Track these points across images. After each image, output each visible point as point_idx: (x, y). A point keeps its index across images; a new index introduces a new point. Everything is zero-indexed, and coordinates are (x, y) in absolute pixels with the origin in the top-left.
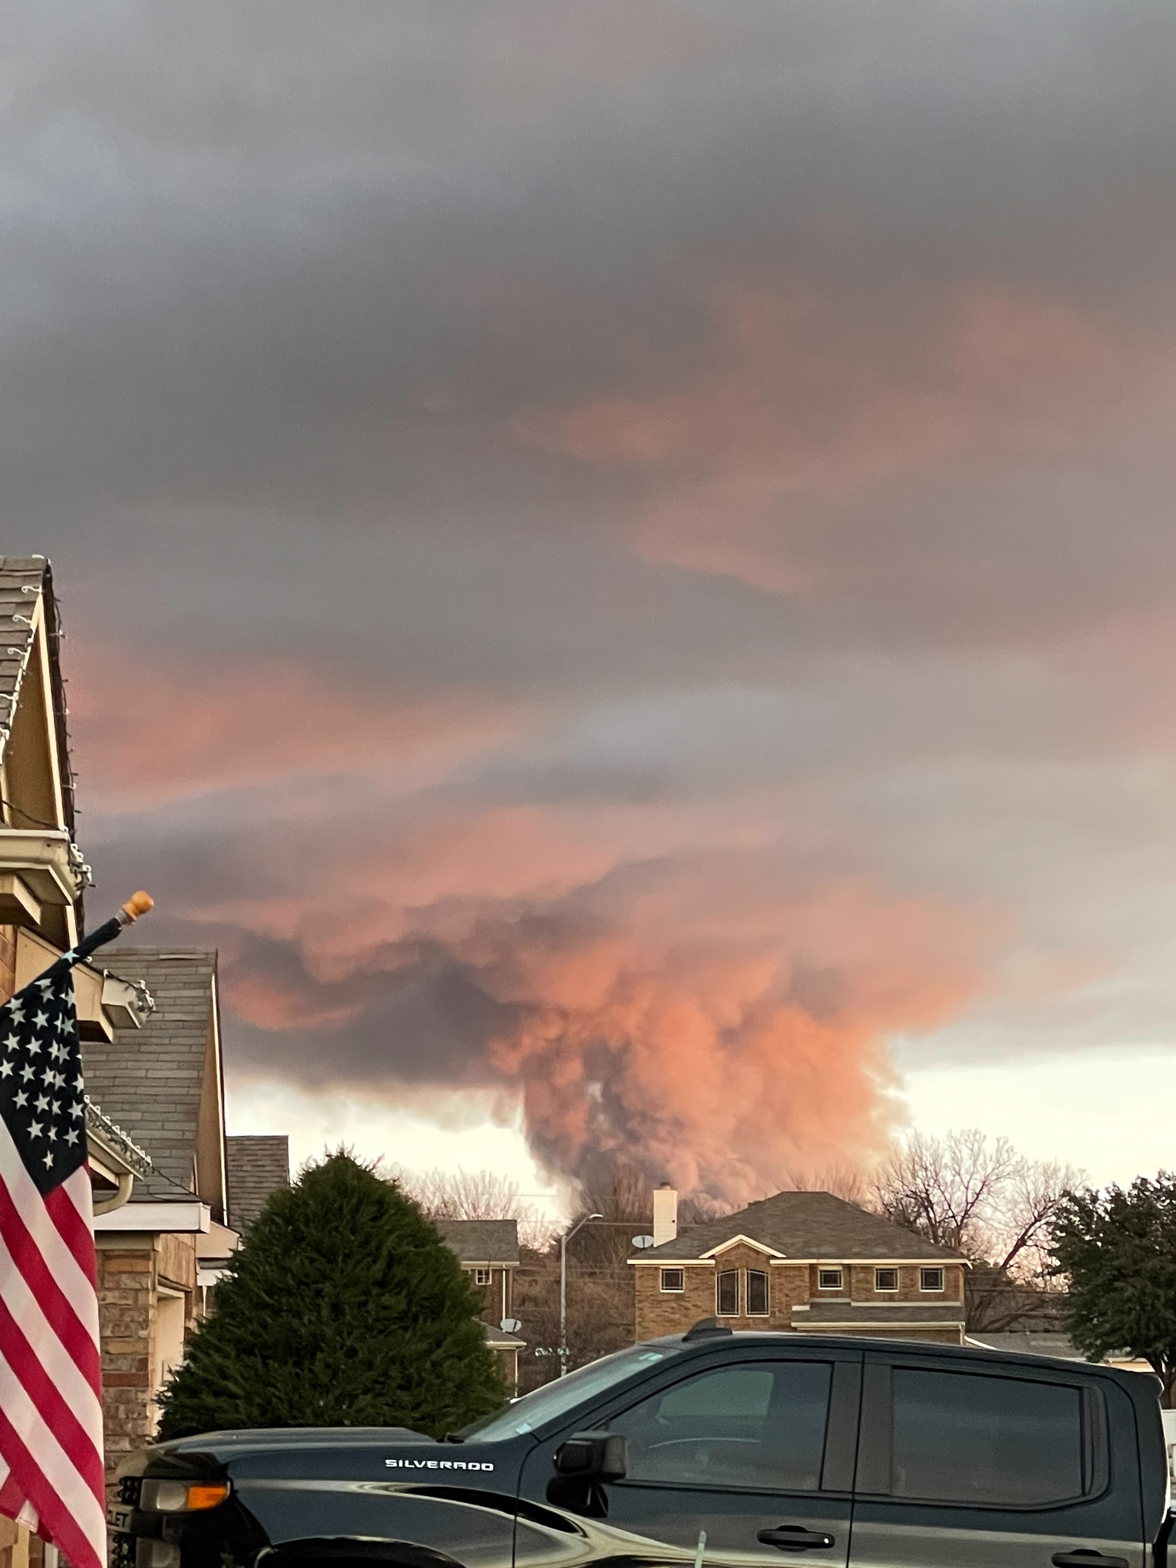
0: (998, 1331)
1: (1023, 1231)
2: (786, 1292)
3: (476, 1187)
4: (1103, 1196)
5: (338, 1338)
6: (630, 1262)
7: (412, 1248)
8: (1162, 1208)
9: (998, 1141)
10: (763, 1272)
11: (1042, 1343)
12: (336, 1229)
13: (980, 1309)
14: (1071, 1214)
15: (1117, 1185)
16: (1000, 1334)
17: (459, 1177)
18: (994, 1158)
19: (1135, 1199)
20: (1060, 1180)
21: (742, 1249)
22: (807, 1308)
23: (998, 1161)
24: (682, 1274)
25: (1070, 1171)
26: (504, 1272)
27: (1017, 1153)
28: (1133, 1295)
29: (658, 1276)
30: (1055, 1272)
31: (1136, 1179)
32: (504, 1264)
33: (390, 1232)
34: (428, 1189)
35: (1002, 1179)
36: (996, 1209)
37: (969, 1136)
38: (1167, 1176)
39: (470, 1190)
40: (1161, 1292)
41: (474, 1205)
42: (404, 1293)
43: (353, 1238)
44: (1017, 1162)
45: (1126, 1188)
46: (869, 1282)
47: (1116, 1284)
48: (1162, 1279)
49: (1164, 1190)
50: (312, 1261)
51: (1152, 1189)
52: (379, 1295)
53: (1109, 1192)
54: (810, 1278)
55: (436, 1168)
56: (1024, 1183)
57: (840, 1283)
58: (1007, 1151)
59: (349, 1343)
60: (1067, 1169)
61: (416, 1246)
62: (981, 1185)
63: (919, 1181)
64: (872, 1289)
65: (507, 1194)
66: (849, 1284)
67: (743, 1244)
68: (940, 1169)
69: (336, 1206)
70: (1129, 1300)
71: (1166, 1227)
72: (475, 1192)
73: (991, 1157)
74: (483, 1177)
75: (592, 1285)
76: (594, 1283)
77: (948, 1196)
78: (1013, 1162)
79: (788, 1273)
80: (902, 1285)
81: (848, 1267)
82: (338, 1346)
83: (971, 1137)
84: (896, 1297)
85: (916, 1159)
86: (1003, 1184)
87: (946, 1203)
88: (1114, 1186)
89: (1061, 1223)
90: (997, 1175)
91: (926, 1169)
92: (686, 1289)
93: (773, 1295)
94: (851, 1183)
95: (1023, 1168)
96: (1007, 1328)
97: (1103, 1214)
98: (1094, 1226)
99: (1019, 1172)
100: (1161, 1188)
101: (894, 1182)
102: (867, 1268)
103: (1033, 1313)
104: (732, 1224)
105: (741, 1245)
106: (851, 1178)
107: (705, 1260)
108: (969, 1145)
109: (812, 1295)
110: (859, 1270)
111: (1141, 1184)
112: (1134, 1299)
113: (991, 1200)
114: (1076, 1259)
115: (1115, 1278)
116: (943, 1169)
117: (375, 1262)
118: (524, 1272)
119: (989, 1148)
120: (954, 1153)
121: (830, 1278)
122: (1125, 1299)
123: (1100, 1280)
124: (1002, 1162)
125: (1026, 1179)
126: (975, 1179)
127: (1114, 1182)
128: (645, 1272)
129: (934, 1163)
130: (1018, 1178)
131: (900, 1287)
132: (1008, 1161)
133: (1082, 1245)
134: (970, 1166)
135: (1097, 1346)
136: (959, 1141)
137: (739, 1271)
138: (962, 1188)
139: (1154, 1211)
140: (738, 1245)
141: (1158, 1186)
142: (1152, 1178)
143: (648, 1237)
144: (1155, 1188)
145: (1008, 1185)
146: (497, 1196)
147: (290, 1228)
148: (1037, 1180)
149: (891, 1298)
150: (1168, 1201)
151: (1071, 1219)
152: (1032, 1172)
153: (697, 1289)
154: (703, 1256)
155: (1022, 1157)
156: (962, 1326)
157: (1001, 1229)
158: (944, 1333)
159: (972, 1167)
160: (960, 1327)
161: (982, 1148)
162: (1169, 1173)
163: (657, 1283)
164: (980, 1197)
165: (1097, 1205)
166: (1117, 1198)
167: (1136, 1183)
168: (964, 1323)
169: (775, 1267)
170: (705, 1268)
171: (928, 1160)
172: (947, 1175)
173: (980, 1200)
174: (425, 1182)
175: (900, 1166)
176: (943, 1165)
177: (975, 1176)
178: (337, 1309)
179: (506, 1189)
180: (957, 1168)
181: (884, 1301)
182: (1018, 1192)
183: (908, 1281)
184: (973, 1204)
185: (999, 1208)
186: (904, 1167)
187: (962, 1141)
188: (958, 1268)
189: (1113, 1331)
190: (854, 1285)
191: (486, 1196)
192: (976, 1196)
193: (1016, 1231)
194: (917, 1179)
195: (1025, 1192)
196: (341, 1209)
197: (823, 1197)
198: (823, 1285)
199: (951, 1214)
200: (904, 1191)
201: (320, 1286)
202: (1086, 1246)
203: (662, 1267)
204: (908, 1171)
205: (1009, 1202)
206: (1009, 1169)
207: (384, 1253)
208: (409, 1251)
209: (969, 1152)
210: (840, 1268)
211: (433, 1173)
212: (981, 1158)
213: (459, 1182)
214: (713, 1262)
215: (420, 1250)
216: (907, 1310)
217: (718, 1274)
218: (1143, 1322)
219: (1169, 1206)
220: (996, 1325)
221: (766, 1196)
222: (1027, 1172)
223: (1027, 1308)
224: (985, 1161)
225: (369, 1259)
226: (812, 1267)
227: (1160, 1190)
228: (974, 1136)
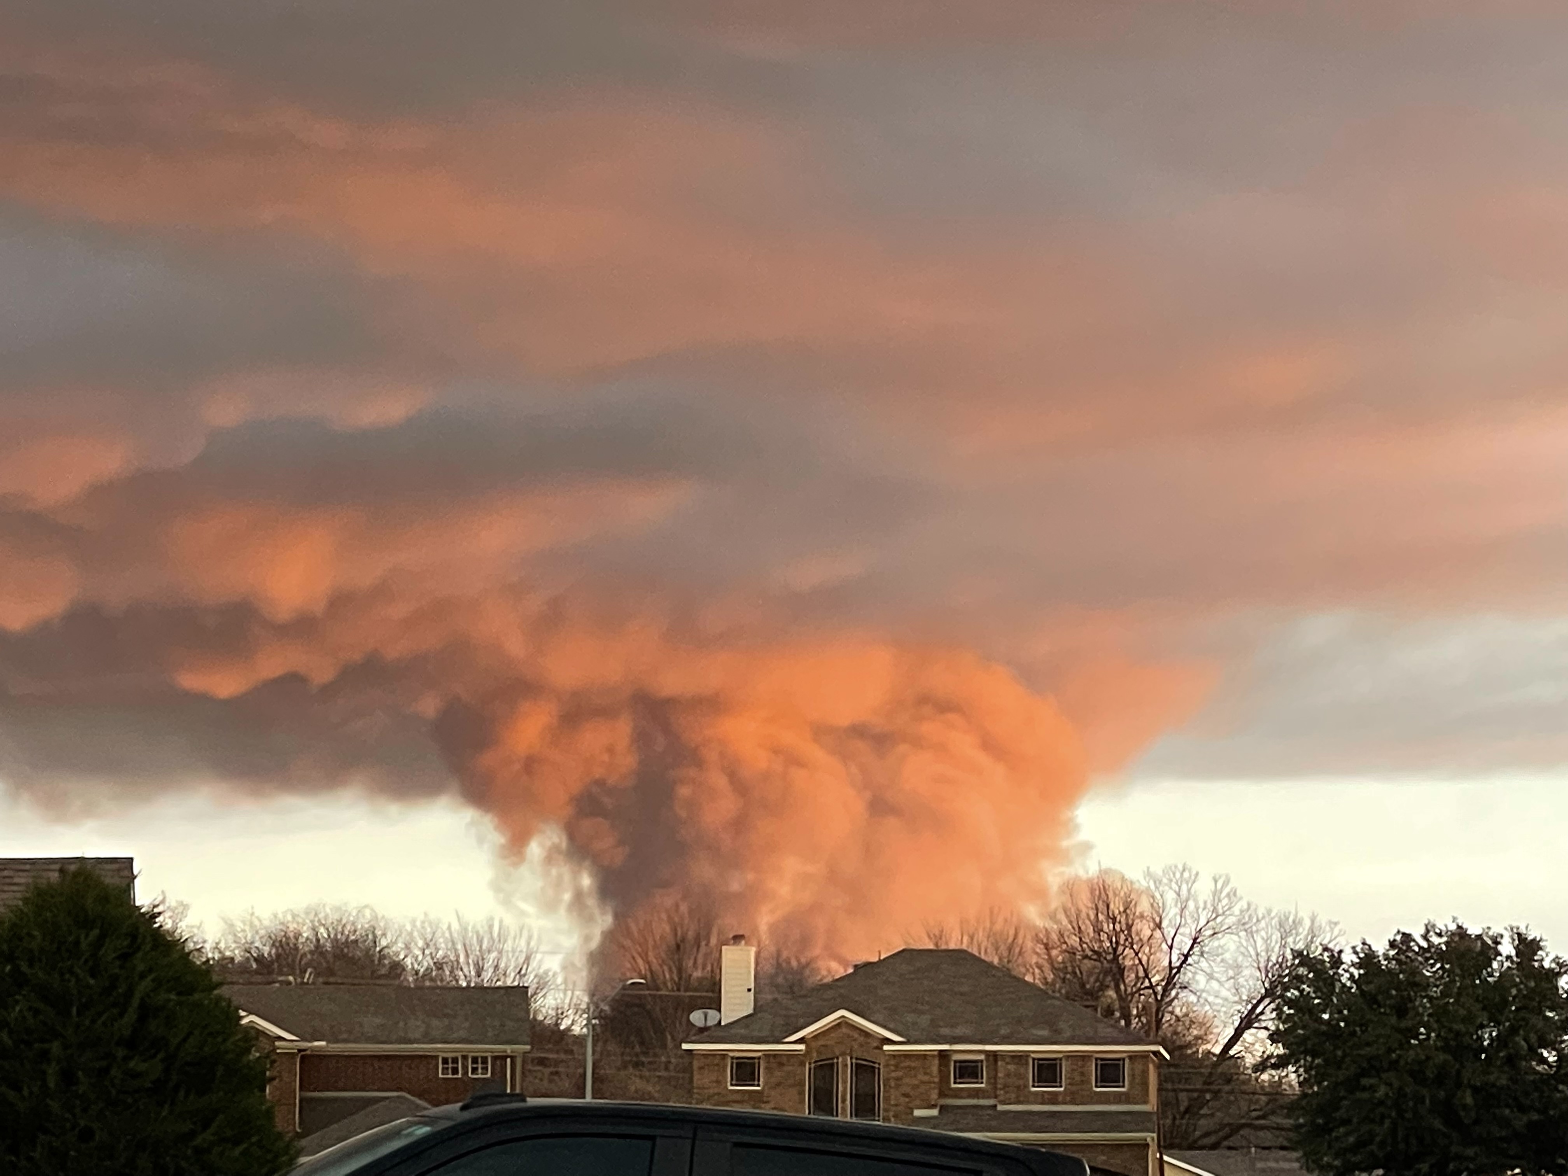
0: (1214, 1147)
1: (1249, 1007)
2: (907, 1090)
3: (480, 942)
4: (1348, 957)
5: (67, 1115)
6: (685, 1046)
7: (173, 996)
8: (1428, 974)
9: (1216, 882)
10: (874, 1063)
11: (1273, 1164)
12: (71, 971)
13: (1187, 1116)
14: (1304, 983)
15: (1368, 942)
16: (1216, 1152)
17: (455, 926)
18: (1209, 905)
19: (1394, 962)
20: (1302, 936)
21: (844, 1030)
22: (935, 1112)
23: (1215, 910)
24: (759, 1063)
25: (1317, 924)
26: (509, 1060)
27: (1241, 898)
28: (1387, 1094)
29: (725, 1067)
30: (1281, 1063)
31: (1395, 935)
32: (509, 1049)
33: (142, 976)
34: (416, 944)
35: (1220, 935)
36: (1211, 977)
37: (1174, 874)
38: (1438, 931)
39: (471, 945)
40: (1424, 1091)
41: (477, 964)
42: (161, 1056)
43: (92, 982)
44: (1242, 911)
45: (1380, 947)
46: (1023, 1077)
47: (1365, 1081)
48: (1430, 1074)
49: (1433, 950)
50: (36, 1012)
51: (1416, 949)
52: (126, 1059)
53: (1356, 953)
54: (940, 1071)
55: (426, 914)
56: (1251, 940)
57: (982, 1078)
58: (1228, 895)
59: (82, 1123)
60: (1313, 922)
61: (179, 994)
62: (1191, 942)
63: (1104, 937)
64: (1026, 1086)
65: (525, 950)
66: (993, 1079)
67: (846, 1023)
68: (1133, 920)
69: (71, 939)
70: (1381, 1103)
71: (1435, 1002)
72: (478, 948)
73: (1205, 903)
74: (491, 927)
75: (638, 1080)
76: (641, 1077)
77: (1144, 959)
78: (1236, 910)
79: (907, 1063)
80: (1068, 1081)
81: (995, 1055)
82: (68, 1125)
83: (1178, 875)
84: (1060, 1099)
85: (1101, 906)
86: (1222, 942)
87: (1140, 968)
88: (1364, 944)
89: (1289, 994)
90: (1214, 929)
91: (1114, 920)
92: (766, 1084)
93: (887, 1095)
94: (1010, 940)
95: (1250, 917)
96: (1225, 1143)
97: (1348, 984)
98: (1335, 1000)
99: (1246, 926)
100: (1429, 947)
101: (1069, 937)
102: (1020, 1058)
103: (1262, 1122)
104: (830, 994)
105: (843, 1023)
106: (1012, 932)
107: (791, 1045)
108: (1174, 886)
109: (942, 1095)
110: (1008, 1060)
111: (1402, 943)
112: (1389, 1103)
113: (1204, 964)
114: (1309, 1044)
115: (1364, 1073)
116: (1137, 921)
117: (121, 1015)
118: (542, 1062)
119: (1204, 889)
120: (1153, 897)
121: (968, 1070)
122: (1376, 1101)
123: (1342, 1075)
124: (1221, 912)
125: (1255, 935)
126: (1182, 934)
127: (1364, 939)
128: (708, 1061)
129: (1125, 911)
130: (1243, 934)
131: (1066, 1085)
132: (1229, 909)
133: (1316, 1025)
134: (1175, 915)
135: (1336, 1167)
136: (1160, 882)
137: (840, 1059)
138: (1165, 947)
139: (1418, 979)
140: (839, 1024)
141: (1424, 944)
142: (1417, 933)
143: (712, 1013)
144: (1420, 947)
145: (1229, 943)
146: (510, 955)
147: (8, 968)
148: (1269, 938)
149: (1053, 1099)
150: (1438, 965)
151: (1304, 989)
152: (1263, 924)
153: (779, 1084)
154: (787, 1040)
155: (1249, 905)
156: (1153, 1139)
157: (1218, 1004)
158: (1125, 1149)
159: (1178, 917)
160: (1149, 1139)
161: (1193, 891)
162: (1440, 926)
163: (725, 1078)
164: (1190, 960)
165: (1340, 971)
166: (1368, 960)
167: (1395, 940)
168: (1155, 1135)
169: (889, 1055)
170: (791, 1056)
171: (1116, 907)
172: (1144, 929)
173: (1189, 965)
174: (411, 934)
175: (1078, 916)
176: (1137, 914)
177: (1181, 930)
178: (68, 1077)
179: (523, 943)
180: (1157, 920)
181: (1043, 1103)
182: (1243, 954)
183: (1078, 1078)
184: (1179, 968)
185: (1216, 975)
186: (1083, 915)
187: (1165, 881)
188: (1148, 1056)
189: (1360, 1145)
190: (1000, 1081)
191: (494, 955)
192: (1183, 958)
193: (1239, 1007)
194: (1102, 933)
195: (1253, 953)
196: (77, 943)
197: (960, 956)
198: (958, 1081)
199: (1147, 983)
200: (1083, 950)
201: (46, 1046)
202: (1324, 1028)
203: (731, 1054)
204: (1088, 922)
205: (1230, 967)
206: (1231, 920)
207: (136, 1002)
208: (169, 1000)
209: (1175, 896)
210: (982, 1057)
211: (423, 922)
212: (1191, 905)
213: (455, 935)
214: (802, 1047)
215: (183, 998)
216: (1078, 1116)
217: (810, 1064)
218: (1400, 1134)
219: (1440, 972)
220: (1212, 1139)
221: (880, 956)
222: (1255, 924)
223: (1254, 1114)
224: (1197, 909)
225: (115, 1011)
226: (943, 1055)
227: (1428, 950)
228: (1182, 874)
